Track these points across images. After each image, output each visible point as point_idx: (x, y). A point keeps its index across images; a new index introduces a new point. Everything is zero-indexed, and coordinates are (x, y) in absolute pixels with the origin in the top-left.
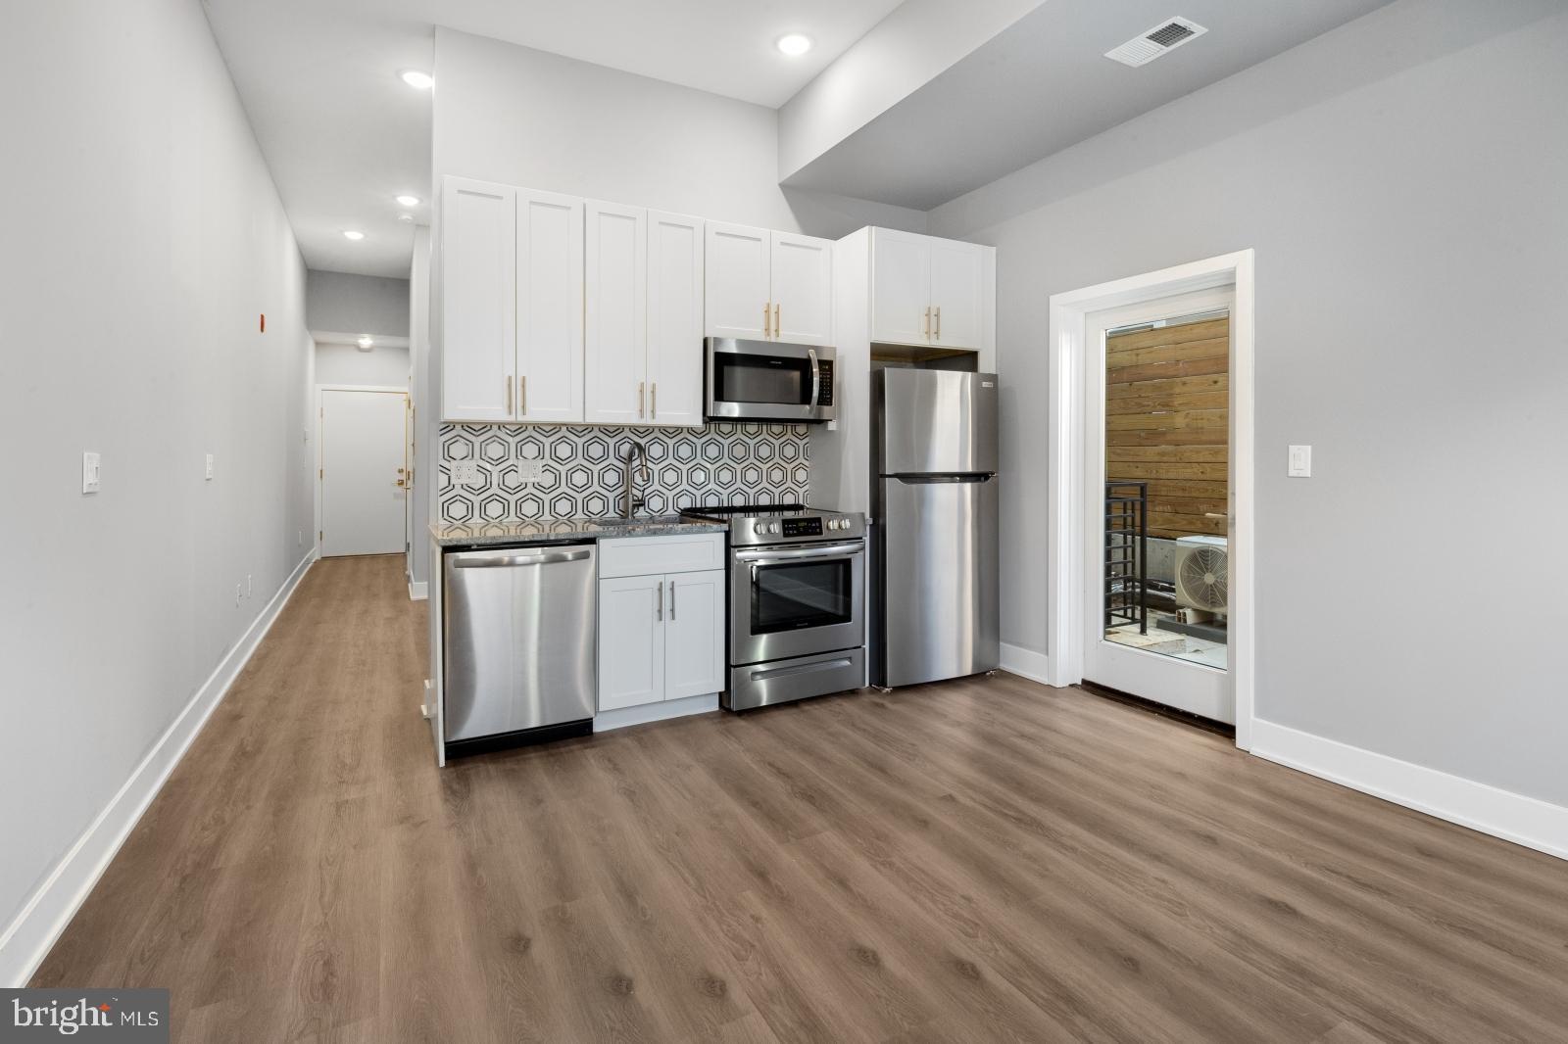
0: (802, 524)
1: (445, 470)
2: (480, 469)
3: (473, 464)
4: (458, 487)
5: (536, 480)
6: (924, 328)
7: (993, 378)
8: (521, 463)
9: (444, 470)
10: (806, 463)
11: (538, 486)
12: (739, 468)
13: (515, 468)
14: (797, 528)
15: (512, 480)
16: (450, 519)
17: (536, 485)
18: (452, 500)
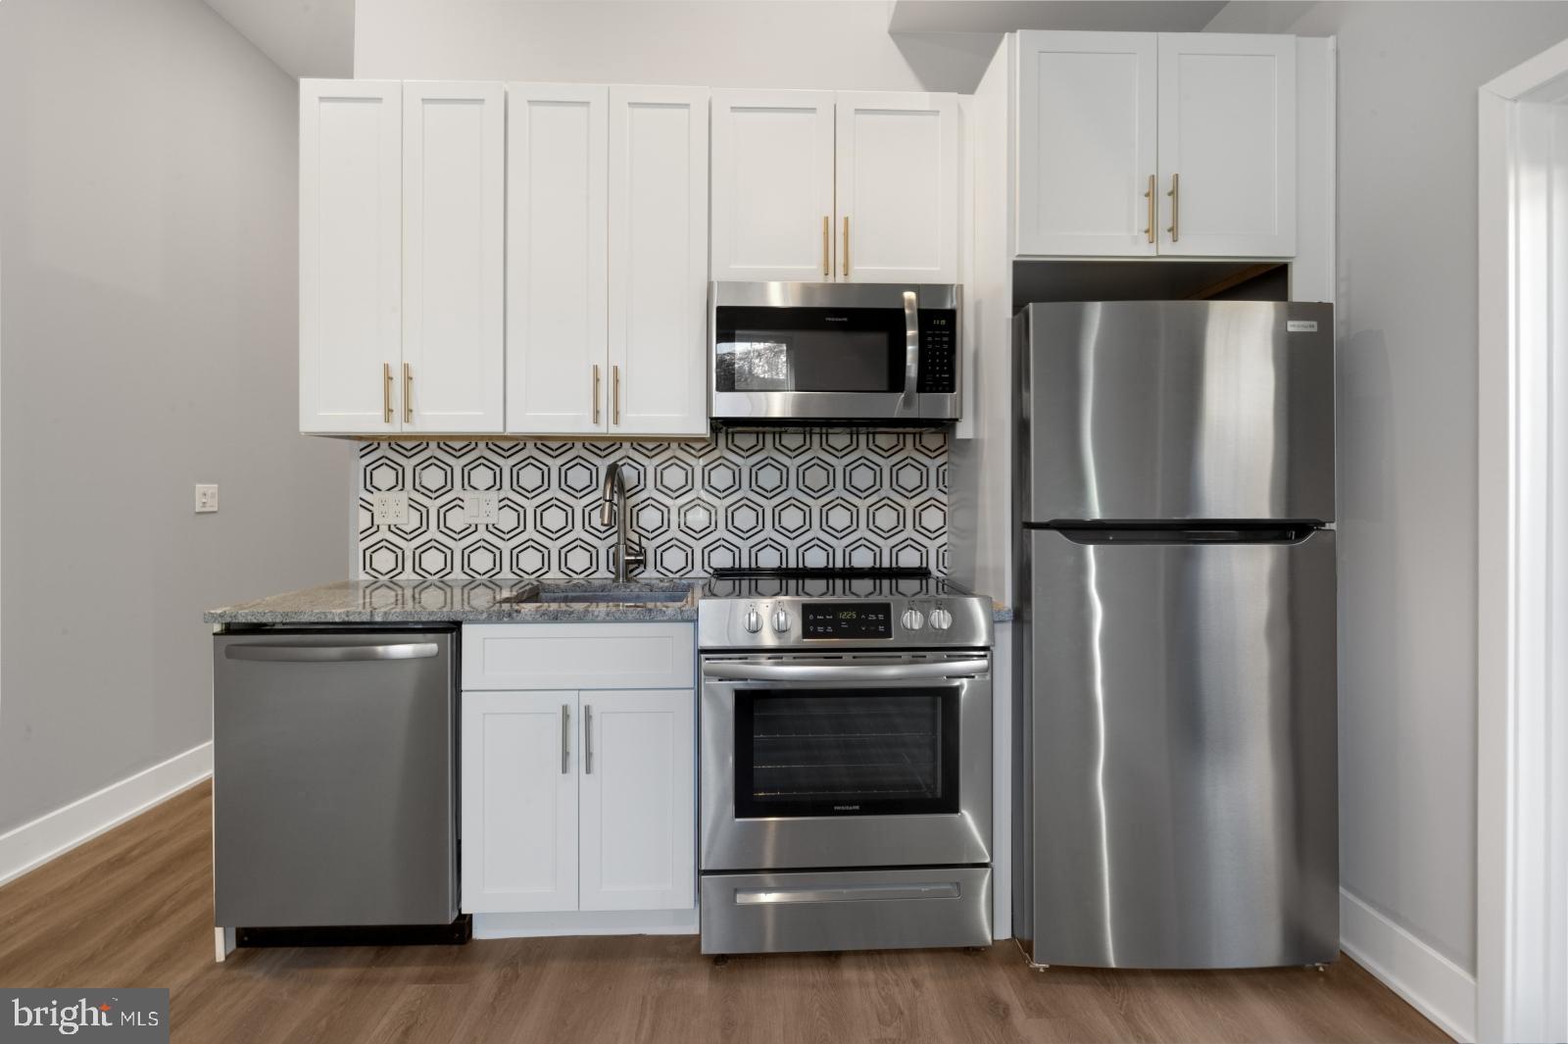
0: (844, 615)
1: (367, 506)
2: (413, 504)
3: (404, 496)
4: (384, 528)
5: (490, 521)
6: (1141, 221)
7: (1321, 312)
8: (468, 496)
9: (364, 504)
10: (944, 498)
11: (493, 529)
12: (816, 505)
13: (460, 503)
14: (836, 623)
15: (456, 520)
16: (372, 572)
17: (491, 528)
18: (376, 547)
